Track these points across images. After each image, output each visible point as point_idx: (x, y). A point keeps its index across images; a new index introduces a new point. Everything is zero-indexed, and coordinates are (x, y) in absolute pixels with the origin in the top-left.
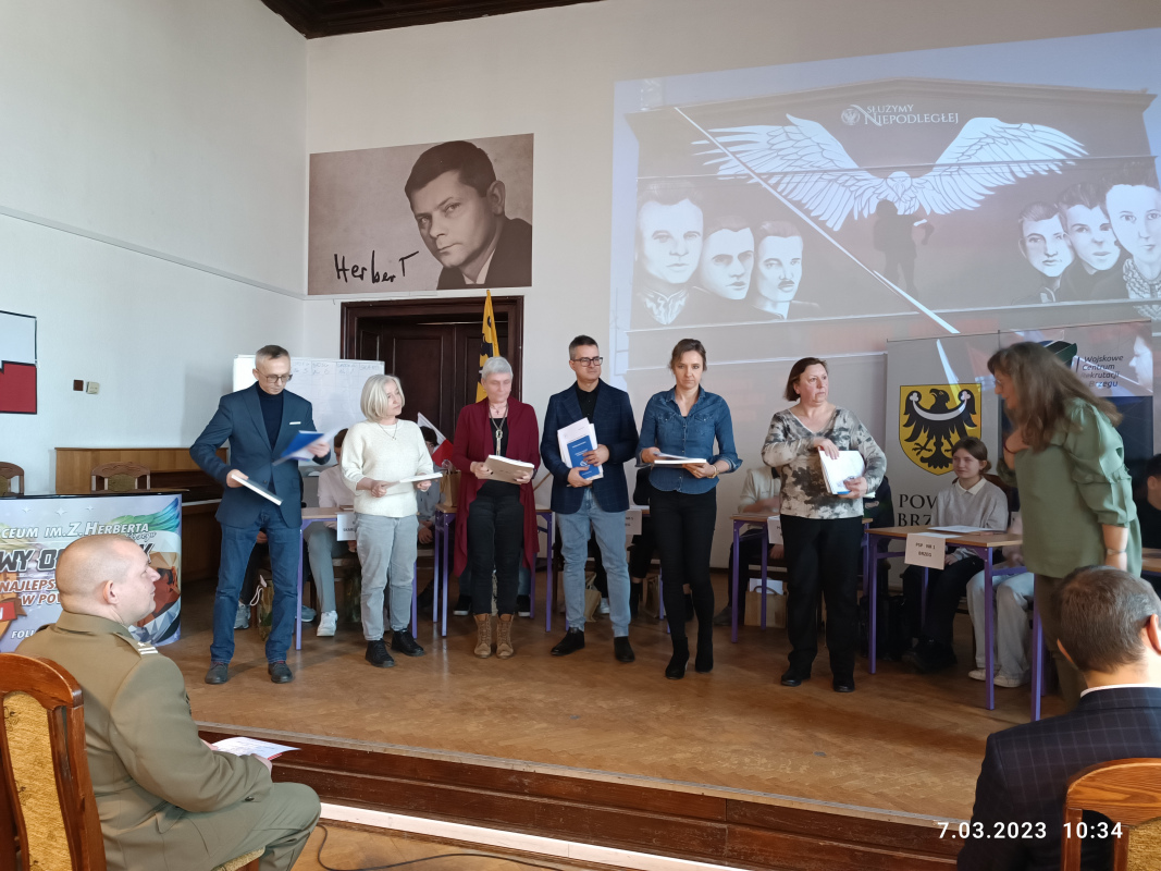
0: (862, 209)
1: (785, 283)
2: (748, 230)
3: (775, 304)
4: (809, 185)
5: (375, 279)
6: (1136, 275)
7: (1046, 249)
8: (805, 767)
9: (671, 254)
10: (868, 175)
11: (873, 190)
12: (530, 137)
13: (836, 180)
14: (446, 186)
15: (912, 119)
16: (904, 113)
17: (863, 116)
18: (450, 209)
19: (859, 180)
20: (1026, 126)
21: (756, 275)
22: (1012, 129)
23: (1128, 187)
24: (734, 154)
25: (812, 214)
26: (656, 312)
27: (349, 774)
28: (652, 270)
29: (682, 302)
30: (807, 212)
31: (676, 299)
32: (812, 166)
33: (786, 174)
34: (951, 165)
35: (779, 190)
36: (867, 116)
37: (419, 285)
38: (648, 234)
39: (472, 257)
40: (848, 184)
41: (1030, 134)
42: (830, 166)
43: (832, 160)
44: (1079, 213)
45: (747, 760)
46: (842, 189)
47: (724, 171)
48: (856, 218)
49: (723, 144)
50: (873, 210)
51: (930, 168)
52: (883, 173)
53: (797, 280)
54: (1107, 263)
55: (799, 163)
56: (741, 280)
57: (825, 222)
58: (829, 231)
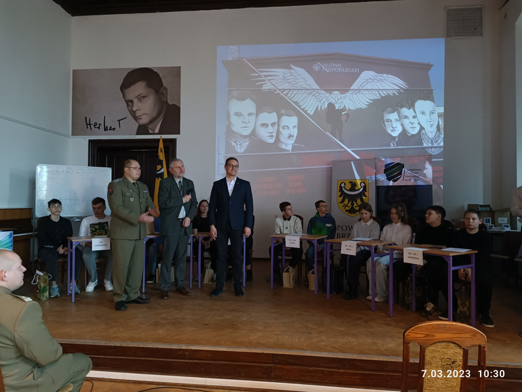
0: (322, 106)
1: (290, 136)
2: (275, 113)
3: (286, 145)
4: (300, 95)
5: (106, 129)
6: (426, 136)
7: (392, 125)
8: (303, 339)
9: (242, 122)
10: (324, 92)
11: (326, 98)
12: (179, 68)
13: (311, 93)
14: (139, 88)
15: (341, 70)
16: (338, 67)
17: (321, 67)
18: (142, 98)
19: (320, 94)
20: (385, 75)
21: (278, 132)
22: (379, 76)
23: (423, 101)
24: (269, 80)
25: (302, 107)
26: (236, 147)
27: (104, 357)
28: (234, 129)
29: (247, 143)
30: (300, 106)
31: (244, 142)
32: (301, 87)
33: (291, 90)
34: (356, 90)
35: (288, 96)
36: (323, 67)
37: (127, 133)
38: (232, 113)
39: (152, 121)
40: (316, 95)
41: (386, 78)
42: (308, 87)
43: (309, 85)
44: (405, 111)
45: (280, 337)
46: (314, 97)
47: (264, 87)
48: (319, 109)
49: (264, 76)
50: (326, 107)
51: (348, 90)
52: (330, 91)
53: (295, 135)
54: (415, 131)
55: (296, 85)
56: (272, 134)
57: (307, 110)
58: (308, 115)
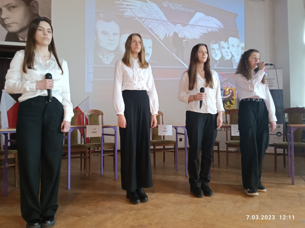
0: (169, 34)
1: (147, 54)
4: (154, 24)
6: (235, 62)
10: (170, 24)
11: (172, 28)
13: (162, 23)
15: (182, 9)
16: (180, 7)
18: (11, 8)
19: (168, 25)
20: (210, 17)
22: (207, 17)
23: (233, 38)
24: (130, 9)
25: (155, 33)
26: (103, 60)
28: (102, 45)
29: (113, 57)
31: (110, 55)
32: (154, 18)
33: (146, 19)
34: (192, 25)
35: (145, 23)
38: (99, 31)
42: (159, 19)
43: (160, 17)
46: (163, 27)
48: (168, 36)
49: (126, 5)
50: (172, 35)
51: (187, 25)
52: (175, 24)
53: (151, 54)
57: (159, 36)
